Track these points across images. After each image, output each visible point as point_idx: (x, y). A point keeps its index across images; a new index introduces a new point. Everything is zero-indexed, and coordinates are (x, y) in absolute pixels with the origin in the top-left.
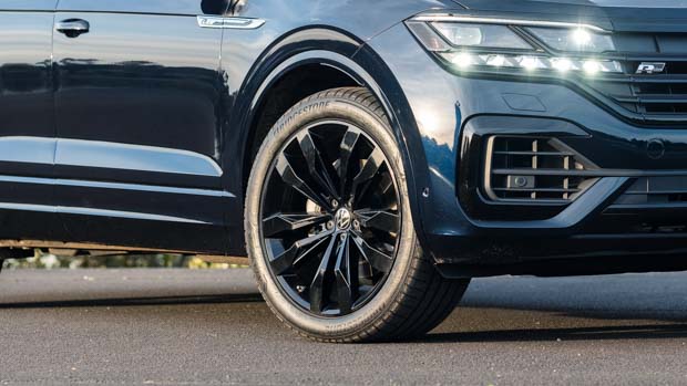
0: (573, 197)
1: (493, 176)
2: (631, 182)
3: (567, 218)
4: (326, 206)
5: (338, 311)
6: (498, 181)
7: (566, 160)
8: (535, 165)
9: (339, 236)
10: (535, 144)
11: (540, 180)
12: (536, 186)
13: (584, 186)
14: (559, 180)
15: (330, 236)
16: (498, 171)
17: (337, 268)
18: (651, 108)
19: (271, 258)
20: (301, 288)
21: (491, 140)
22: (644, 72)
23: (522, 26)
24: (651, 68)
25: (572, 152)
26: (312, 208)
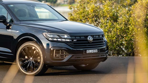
0: (65, 58)
1: (55, 55)
2: (73, 56)
4: (28, 57)
5: (31, 72)
6: (56, 55)
7: (64, 53)
8: (60, 53)
9: (31, 61)
10: (60, 51)
12: (61, 56)
13: (67, 56)
14: (64, 55)
15: (29, 61)
16: (56, 54)
17: (31, 66)
19: (20, 64)
20: (25, 68)
21: (55, 50)
22: (74, 41)
23: (59, 35)
24: (75, 41)
25: (65, 52)
26: (26, 57)
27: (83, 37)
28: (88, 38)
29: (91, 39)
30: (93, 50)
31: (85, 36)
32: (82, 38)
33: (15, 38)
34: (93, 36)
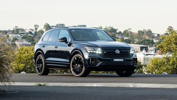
2: (103, 63)
3: (97, 66)
5: (78, 74)
10: (95, 59)
11: (95, 62)
13: (99, 63)
15: (78, 67)
16: (91, 61)
17: (78, 70)
18: (105, 56)
19: (73, 69)
20: (75, 72)
21: (91, 59)
23: (94, 48)
24: (105, 52)
25: (98, 60)
26: (76, 65)
27: (113, 51)
28: (116, 51)
29: (118, 52)
30: (119, 59)
31: (114, 50)
32: (111, 51)
33: (70, 52)
34: (121, 50)
